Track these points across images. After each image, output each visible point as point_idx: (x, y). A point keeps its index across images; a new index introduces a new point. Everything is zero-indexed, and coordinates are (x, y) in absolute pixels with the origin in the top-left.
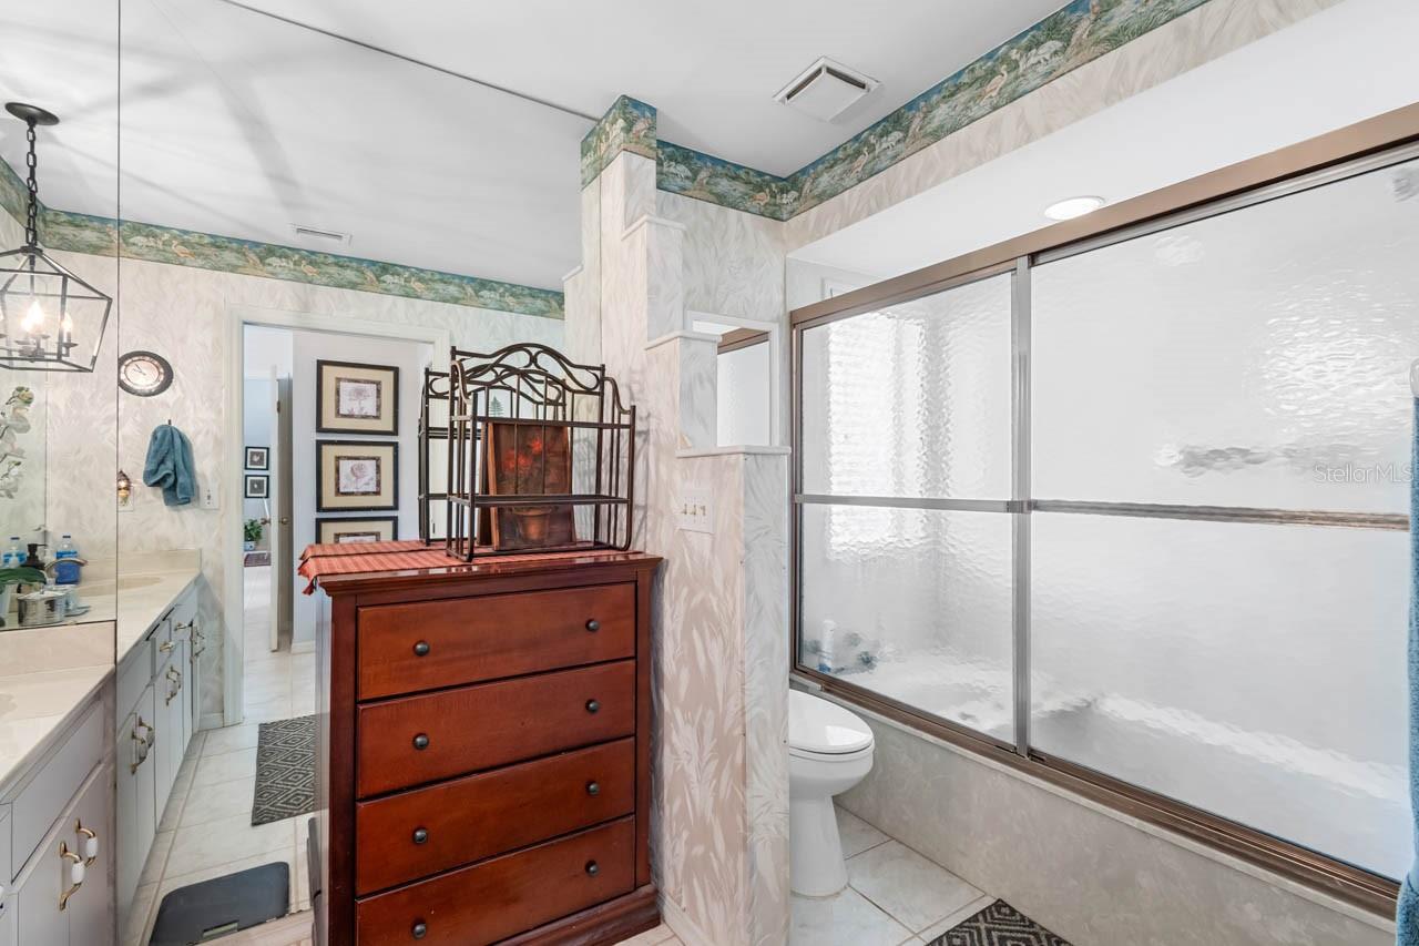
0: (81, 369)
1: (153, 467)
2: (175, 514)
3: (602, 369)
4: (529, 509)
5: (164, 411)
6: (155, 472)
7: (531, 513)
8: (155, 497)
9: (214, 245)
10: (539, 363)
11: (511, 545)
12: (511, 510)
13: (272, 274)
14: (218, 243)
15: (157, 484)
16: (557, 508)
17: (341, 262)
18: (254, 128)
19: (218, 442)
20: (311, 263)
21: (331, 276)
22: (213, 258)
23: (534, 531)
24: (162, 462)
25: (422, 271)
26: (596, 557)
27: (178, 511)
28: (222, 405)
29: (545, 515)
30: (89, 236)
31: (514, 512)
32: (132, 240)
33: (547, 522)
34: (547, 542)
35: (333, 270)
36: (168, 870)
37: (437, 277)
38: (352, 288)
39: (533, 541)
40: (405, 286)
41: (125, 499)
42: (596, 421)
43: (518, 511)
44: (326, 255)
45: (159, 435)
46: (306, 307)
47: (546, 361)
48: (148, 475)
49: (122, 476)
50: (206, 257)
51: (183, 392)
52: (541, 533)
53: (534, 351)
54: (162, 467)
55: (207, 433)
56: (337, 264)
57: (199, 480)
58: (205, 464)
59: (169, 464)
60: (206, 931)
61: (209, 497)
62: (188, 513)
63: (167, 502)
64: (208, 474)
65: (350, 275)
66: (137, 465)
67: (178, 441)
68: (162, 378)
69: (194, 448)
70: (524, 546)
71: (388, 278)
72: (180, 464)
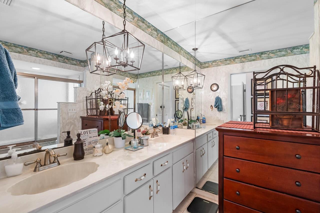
0: (201, 88)
1: (215, 104)
2: (219, 113)
3: (315, 67)
4: (284, 116)
5: (217, 94)
6: (216, 105)
7: (284, 117)
8: (216, 109)
9: (225, 60)
10: (284, 71)
11: (276, 126)
12: (277, 116)
13: (236, 63)
14: (226, 60)
15: (216, 107)
16: (295, 116)
17: (251, 55)
18: (223, 35)
19: (226, 99)
20: (244, 58)
21: (248, 59)
22: (225, 63)
23: (285, 123)
24: (217, 103)
25: (273, 51)
26: (313, 135)
27: (220, 112)
28: (227, 92)
29: (290, 118)
30: (207, 65)
31: (278, 116)
32: (213, 64)
33: (291, 120)
34: (291, 127)
35: (249, 58)
36: (210, 177)
37: (278, 51)
38: (254, 61)
39: (285, 126)
40: (268, 56)
41: (212, 110)
42: (312, 86)
43: (279, 116)
44: (247, 55)
45: (216, 98)
46: (243, 68)
47: (287, 70)
48: (215, 105)
49: (211, 106)
50: (224, 63)
51: (220, 90)
52: (288, 123)
53: (282, 67)
54: (217, 104)
55: (224, 97)
56: (250, 56)
57: (223, 106)
58: (224, 104)
59: (218, 104)
60: (210, 191)
61: (225, 110)
62: (221, 113)
63: (218, 111)
64: (225, 106)
65: (253, 58)
66: (213, 104)
67: (219, 99)
68: (217, 88)
69: (222, 101)
70: (280, 127)
71: (263, 56)
72: (220, 104)
